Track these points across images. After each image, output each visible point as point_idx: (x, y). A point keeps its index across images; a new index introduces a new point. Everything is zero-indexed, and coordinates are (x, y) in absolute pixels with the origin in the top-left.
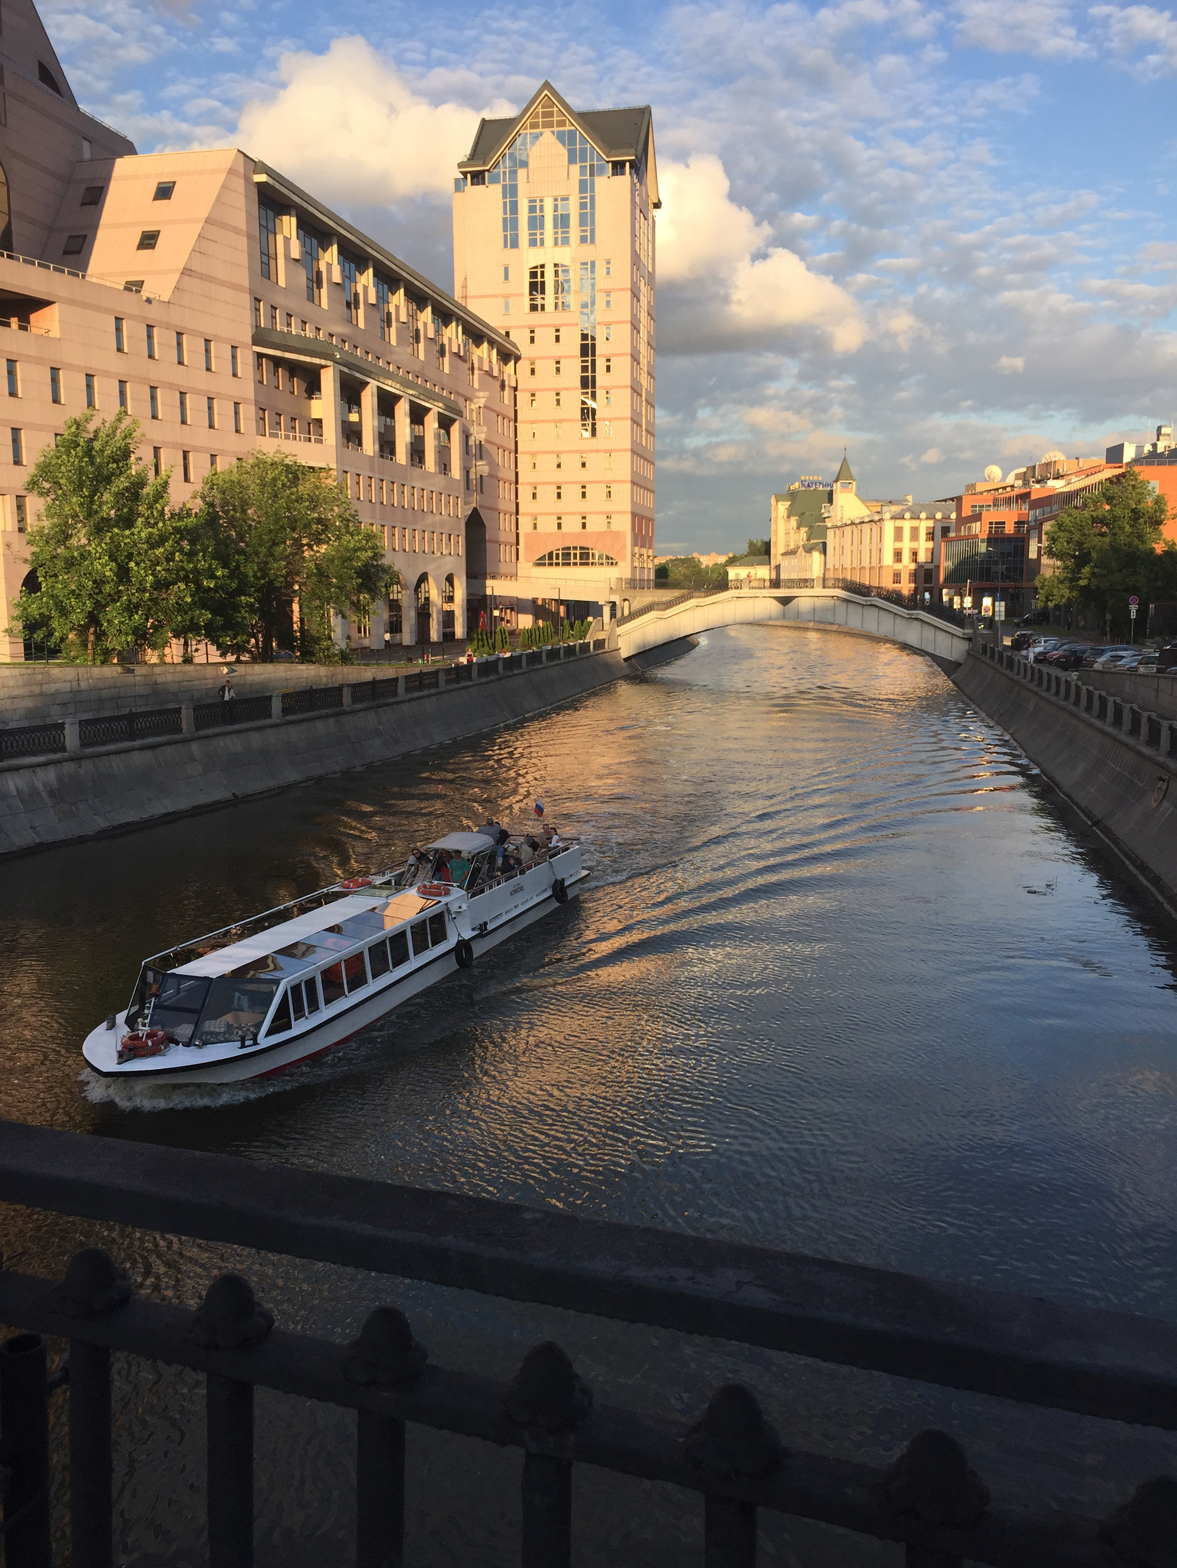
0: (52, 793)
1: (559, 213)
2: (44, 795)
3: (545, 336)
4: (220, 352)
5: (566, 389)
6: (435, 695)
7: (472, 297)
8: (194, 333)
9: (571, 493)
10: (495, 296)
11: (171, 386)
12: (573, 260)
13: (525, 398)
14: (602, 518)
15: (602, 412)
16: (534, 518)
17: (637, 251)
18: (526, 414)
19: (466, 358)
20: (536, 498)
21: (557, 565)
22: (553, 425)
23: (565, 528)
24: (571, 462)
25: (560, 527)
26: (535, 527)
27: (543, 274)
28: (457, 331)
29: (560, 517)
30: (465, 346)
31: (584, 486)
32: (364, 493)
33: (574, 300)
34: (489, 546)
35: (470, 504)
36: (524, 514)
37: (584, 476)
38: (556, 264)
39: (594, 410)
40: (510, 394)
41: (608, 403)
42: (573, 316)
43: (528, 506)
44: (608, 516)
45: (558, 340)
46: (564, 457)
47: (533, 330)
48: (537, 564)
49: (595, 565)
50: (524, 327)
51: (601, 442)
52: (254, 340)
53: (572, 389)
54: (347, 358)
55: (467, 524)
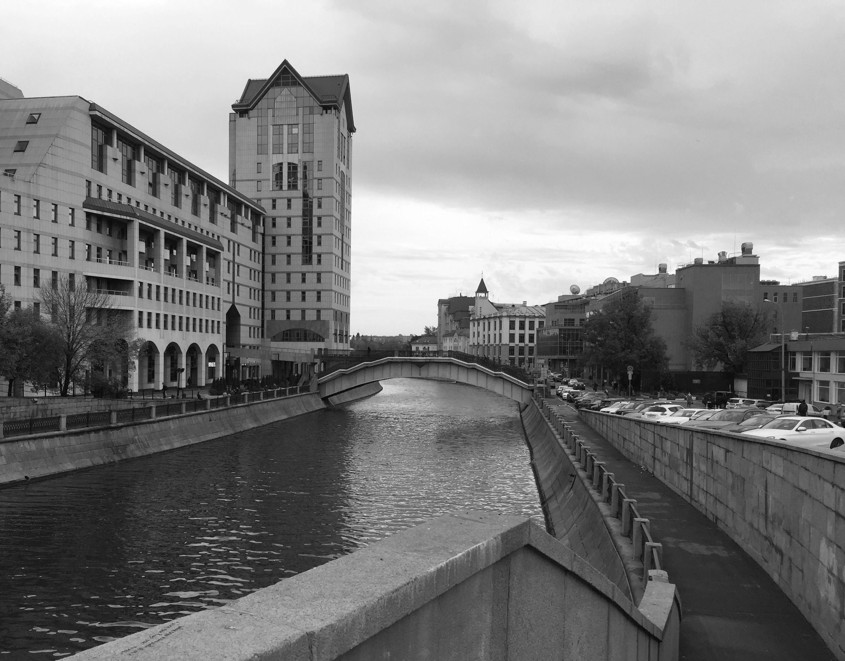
1: (292, 133)
3: (282, 204)
4: (64, 212)
5: (294, 235)
6: (178, 418)
7: (239, 181)
8: (46, 200)
9: (296, 297)
10: (252, 180)
11: (29, 231)
12: (299, 161)
13: (269, 240)
14: (315, 312)
15: (316, 249)
16: (273, 311)
17: (338, 156)
18: (270, 249)
19: (229, 216)
20: (274, 299)
21: (287, 340)
22: (285, 256)
23: (292, 318)
24: (296, 278)
25: (288, 317)
26: (273, 317)
27: (281, 169)
28: (224, 200)
29: (288, 311)
30: (229, 209)
31: (304, 293)
32: (154, 295)
33: (300, 183)
34: (242, 328)
35: (229, 302)
36: (267, 309)
37: (304, 287)
38: (289, 164)
39: (311, 248)
40: (260, 237)
41: (319, 244)
42: (299, 193)
43: (269, 304)
44: (319, 311)
45: (289, 206)
46: (292, 275)
47: (274, 201)
48: (274, 339)
49: (310, 341)
50: (269, 198)
51: (315, 267)
52: (85, 205)
53: (298, 235)
54: (145, 216)
55: (227, 314)
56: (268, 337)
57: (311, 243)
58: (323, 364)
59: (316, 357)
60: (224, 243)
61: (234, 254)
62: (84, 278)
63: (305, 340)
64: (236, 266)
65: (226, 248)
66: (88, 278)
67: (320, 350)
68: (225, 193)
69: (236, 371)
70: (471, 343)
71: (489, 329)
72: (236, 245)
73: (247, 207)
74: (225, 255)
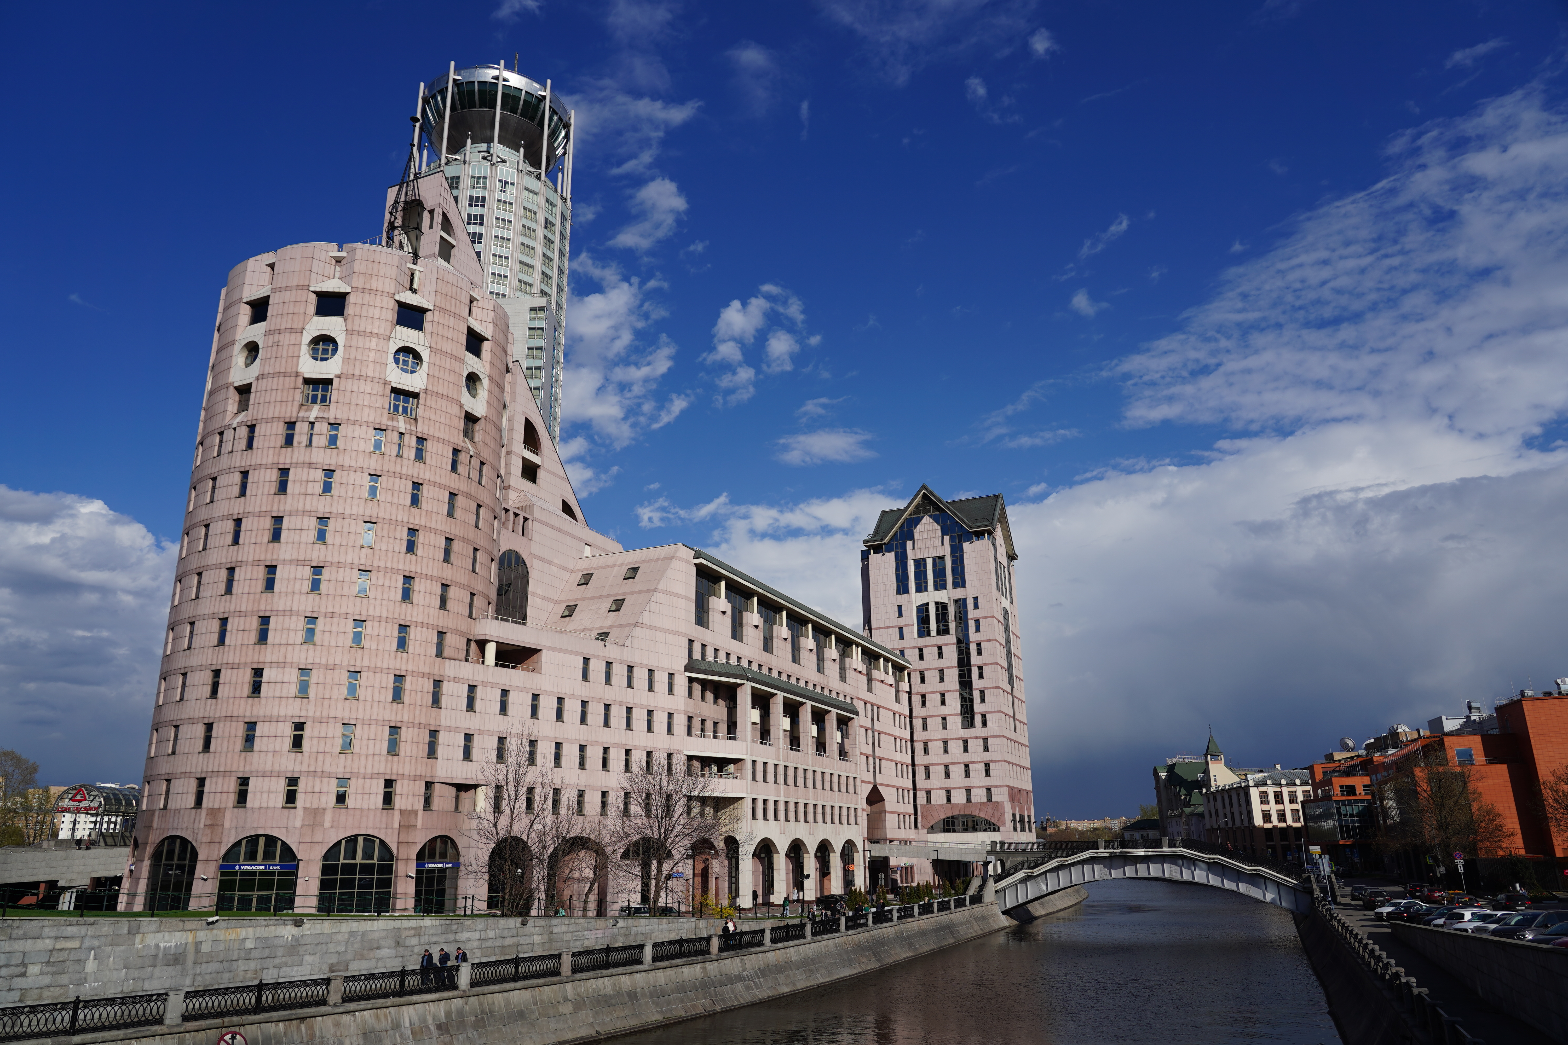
0: (439, 1027)
1: (938, 567)
2: (432, 1028)
3: (931, 653)
4: (661, 679)
5: (949, 691)
6: (800, 945)
7: (875, 629)
8: (642, 666)
9: (957, 772)
10: (892, 627)
11: (621, 704)
12: (949, 598)
13: (917, 700)
14: (984, 791)
15: (978, 707)
16: (928, 793)
17: (998, 589)
18: (918, 711)
19: (865, 672)
20: (928, 776)
21: (949, 831)
22: (940, 719)
23: (954, 800)
24: (956, 747)
25: (949, 800)
26: (929, 800)
27: (927, 610)
28: (856, 652)
29: (948, 791)
30: (864, 663)
31: (967, 766)
32: (770, 777)
33: (952, 626)
34: (888, 817)
35: (870, 783)
36: (920, 790)
37: (966, 758)
38: (936, 603)
39: (972, 707)
40: (905, 697)
41: (983, 700)
42: (951, 638)
43: (921, 783)
44: (989, 790)
45: (940, 655)
46: (950, 743)
47: (921, 650)
48: (932, 829)
49: (981, 831)
50: (914, 647)
51: (979, 730)
52: (687, 669)
53: (953, 691)
54: (758, 677)
55: (867, 798)
56: (923, 827)
57: (972, 700)
58: (999, 862)
59: (989, 853)
60: (860, 706)
61: (873, 720)
62: (686, 758)
63: (975, 830)
64: (876, 734)
65: (862, 712)
66: (690, 758)
67: (994, 843)
68: (858, 645)
69: (883, 876)
70: (1208, 826)
71: (1231, 805)
72: (875, 708)
73: (887, 660)
74: (861, 721)
